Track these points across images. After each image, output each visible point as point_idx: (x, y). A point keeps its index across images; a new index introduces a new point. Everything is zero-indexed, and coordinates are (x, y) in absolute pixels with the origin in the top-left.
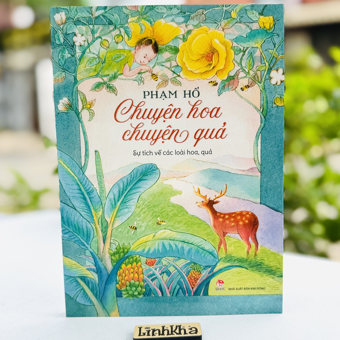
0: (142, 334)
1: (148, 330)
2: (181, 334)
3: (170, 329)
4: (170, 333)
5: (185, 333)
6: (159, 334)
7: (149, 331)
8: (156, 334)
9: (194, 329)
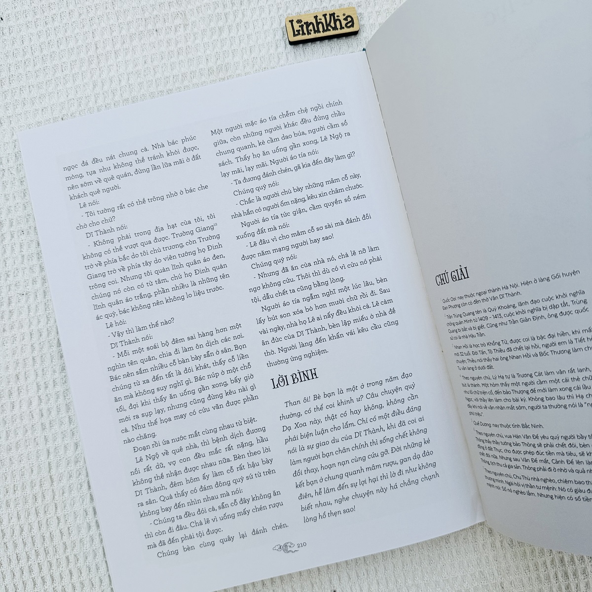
0: (296, 33)
1: (300, 24)
2: (338, 29)
3: (323, 21)
4: (325, 29)
5: (342, 28)
6: (315, 32)
7: (303, 25)
8: (311, 30)
9: (349, 19)
